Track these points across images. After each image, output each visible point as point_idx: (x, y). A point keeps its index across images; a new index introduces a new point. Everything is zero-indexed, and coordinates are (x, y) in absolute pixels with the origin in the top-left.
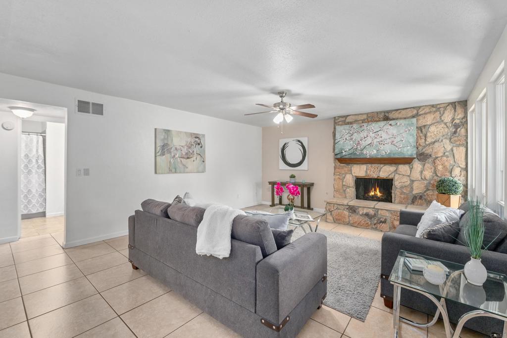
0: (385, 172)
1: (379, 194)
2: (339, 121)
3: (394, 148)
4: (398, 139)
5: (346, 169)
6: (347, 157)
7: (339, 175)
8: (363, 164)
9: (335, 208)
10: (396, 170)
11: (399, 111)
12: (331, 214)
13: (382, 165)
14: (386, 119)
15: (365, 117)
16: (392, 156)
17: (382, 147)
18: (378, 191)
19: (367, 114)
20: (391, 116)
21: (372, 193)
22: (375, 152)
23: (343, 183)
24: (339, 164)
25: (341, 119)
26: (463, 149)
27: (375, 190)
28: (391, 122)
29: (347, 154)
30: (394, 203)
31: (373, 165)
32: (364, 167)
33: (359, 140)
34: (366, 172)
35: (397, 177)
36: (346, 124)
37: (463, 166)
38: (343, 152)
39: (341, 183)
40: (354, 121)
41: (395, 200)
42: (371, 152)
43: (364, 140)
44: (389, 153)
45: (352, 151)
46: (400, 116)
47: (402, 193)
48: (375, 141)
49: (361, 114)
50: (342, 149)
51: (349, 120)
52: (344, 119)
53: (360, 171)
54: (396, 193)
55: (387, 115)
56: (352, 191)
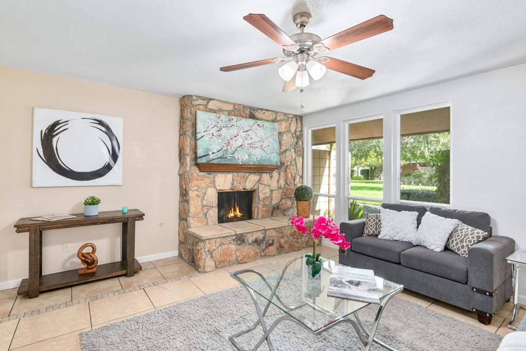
0: (250, 182)
1: (239, 214)
2: (197, 103)
3: (263, 154)
4: (265, 144)
5: (207, 180)
6: (215, 162)
7: (197, 190)
8: (229, 172)
9: (218, 245)
10: (259, 180)
11: (264, 111)
12: (212, 257)
13: (248, 174)
14: (252, 117)
15: (231, 107)
16: (263, 163)
17: (253, 151)
18: (238, 210)
19: (234, 105)
20: (257, 114)
21: (232, 215)
22: (247, 157)
23: (202, 203)
24: (197, 171)
25: (200, 102)
26: (301, 158)
27: (235, 210)
28: (259, 122)
29: (215, 157)
30: (257, 219)
31: (240, 174)
32: (230, 176)
33: (229, 138)
34: (233, 183)
35: (261, 188)
36: (208, 112)
37: (301, 174)
38: (210, 153)
39: (200, 203)
40: (217, 109)
41: (257, 216)
42: (242, 157)
43: (234, 139)
44: (260, 160)
45: (220, 154)
46: (264, 117)
47: (264, 205)
48: (247, 142)
49: (226, 102)
50: (208, 150)
51: (211, 105)
52: (205, 102)
53: (225, 182)
54: (258, 207)
55: (252, 111)
56: (214, 213)
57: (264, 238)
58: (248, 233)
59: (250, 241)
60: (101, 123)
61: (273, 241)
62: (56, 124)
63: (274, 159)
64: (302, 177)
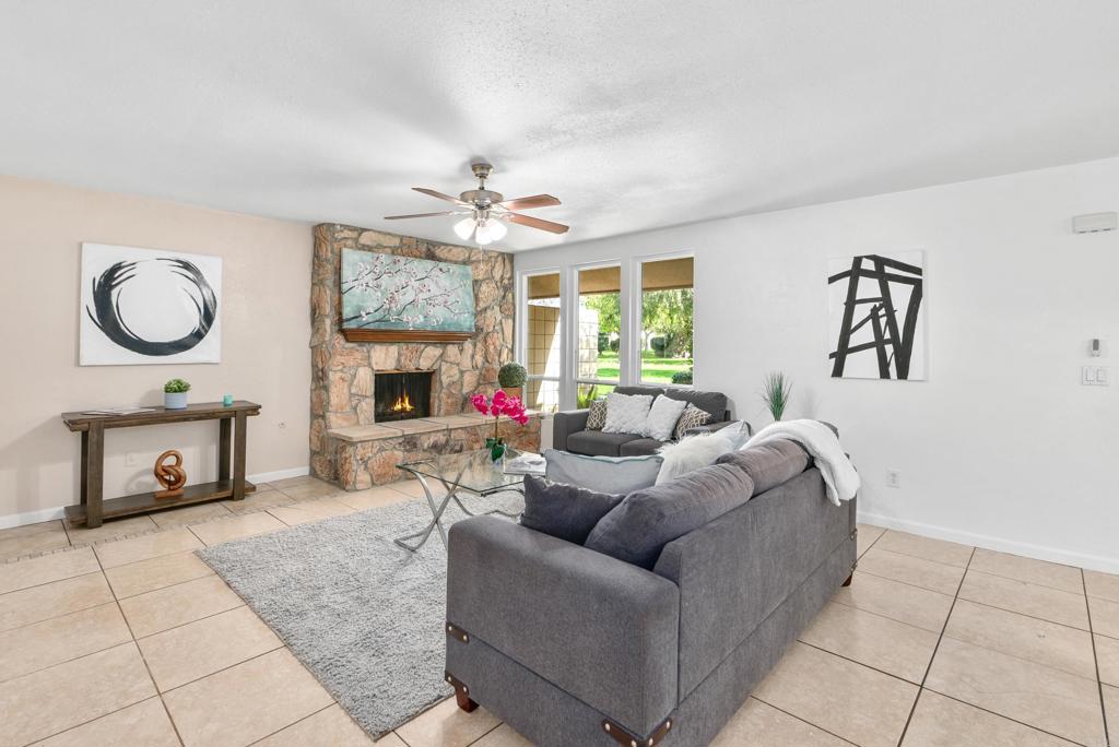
0: (427, 358)
1: (408, 407)
2: (342, 235)
3: (448, 315)
4: (452, 299)
5: (358, 355)
6: (372, 327)
7: (341, 371)
8: (392, 343)
9: (375, 450)
10: (442, 355)
11: (449, 248)
12: (366, 468)
13: (423, 346)
14: (431, 256)
15: (396, 242)
16: (447, 328)
17: (432, 311)
18: (407, 401)
19: (402, 238)
20: (438, 252)
21: (398, 407)
22: (422, 319)
23: (350, 390)
24: (343, 341)
25: (347, 234)
26: (510, 321)
27: (403, 401)
28: (442, 265)
29: (370, 320)
30: (438, 416)
31: (410, 346)
32: (394, 349)
33: (393, 290)
34: (399, 360)
35: (444, 367)
36: (360, 249)
37: (510, 347)
38: (363, 314)
39: (346, 390)
40: (375, 244)
41: (439, 411)
42: (413, 320)
43: (401, 291)
44: (443, 323)
45: (378, 315)
46: (450, 256)
47: (450, 395)
48: (421, 296)
49: (389, 234)
50: (360, 308)
51: (365, 239)
52: (355, 234)
53: (386, 358)
54: (440, 398)
55: (431, 247)
56: (368, 406)
57: (447, 441)
58: (423, 434)
59: (426, 446)
60: (187, 266)
61: (462, 446)
62: (117, 267)
63: (466, 322)
64: (512, 351)
